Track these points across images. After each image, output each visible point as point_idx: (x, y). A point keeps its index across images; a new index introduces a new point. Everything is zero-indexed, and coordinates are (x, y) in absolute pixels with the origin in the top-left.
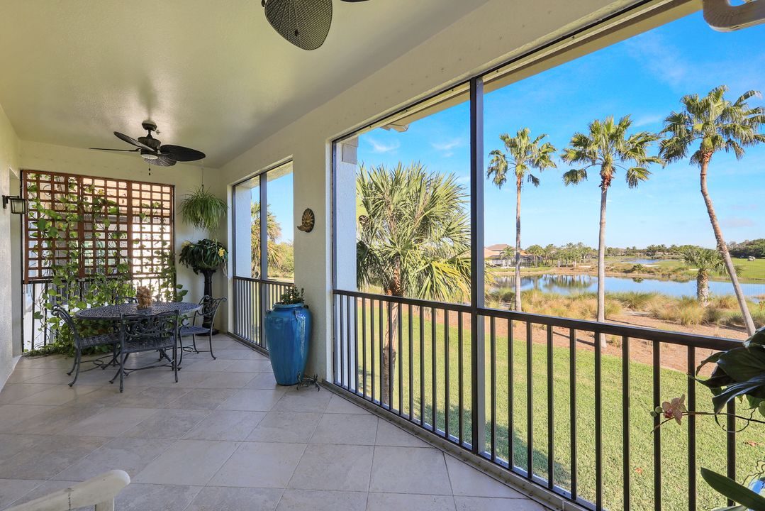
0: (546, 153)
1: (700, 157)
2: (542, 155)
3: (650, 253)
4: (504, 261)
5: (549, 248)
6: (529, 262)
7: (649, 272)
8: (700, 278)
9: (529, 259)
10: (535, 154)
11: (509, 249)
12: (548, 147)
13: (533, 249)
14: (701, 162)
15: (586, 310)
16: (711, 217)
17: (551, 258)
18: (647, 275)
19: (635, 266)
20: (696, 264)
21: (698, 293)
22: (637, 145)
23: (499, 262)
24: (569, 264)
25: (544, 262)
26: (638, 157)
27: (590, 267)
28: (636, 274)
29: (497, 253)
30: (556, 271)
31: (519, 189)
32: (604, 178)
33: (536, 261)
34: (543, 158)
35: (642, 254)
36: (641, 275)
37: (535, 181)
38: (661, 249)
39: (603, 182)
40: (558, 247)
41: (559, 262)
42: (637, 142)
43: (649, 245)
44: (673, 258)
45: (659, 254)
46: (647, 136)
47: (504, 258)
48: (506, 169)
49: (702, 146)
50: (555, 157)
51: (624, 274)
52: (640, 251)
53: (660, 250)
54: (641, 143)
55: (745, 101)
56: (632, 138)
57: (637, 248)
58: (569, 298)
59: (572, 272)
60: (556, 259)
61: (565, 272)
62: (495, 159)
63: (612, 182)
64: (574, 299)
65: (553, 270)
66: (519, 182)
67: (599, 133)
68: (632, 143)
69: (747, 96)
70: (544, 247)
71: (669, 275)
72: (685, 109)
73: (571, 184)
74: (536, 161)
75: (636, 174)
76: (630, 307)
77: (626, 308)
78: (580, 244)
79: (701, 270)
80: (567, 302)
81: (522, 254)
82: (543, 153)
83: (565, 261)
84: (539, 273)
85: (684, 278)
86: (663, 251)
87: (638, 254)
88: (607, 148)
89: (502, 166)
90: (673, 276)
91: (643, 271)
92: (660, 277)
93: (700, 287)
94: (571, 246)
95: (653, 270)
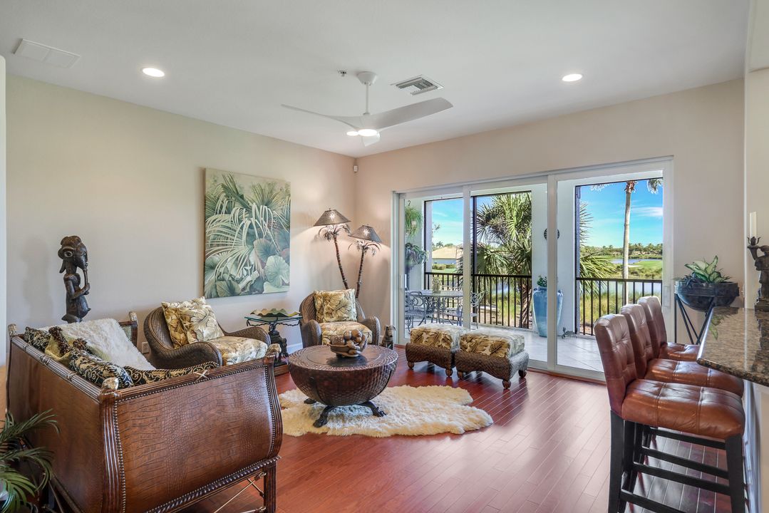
7: (632, 273)
35: (619, 253)
44: (650, 258)
45: (638, 253)
52: (617, 250)
53: (637, 249)
57: (614, 247)
86: (640, 250)
95: (636, 270)
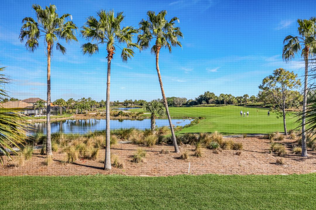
0: (70, 28)
1: (155, 49)
2: (67, 29)
3: (125, 104)
4: (37, 112)
5: (70, 101)
6: (56, 111)
7: (126, 116)
8: (152, 118)
9: (56, 109)
10: (61, 28)
11: (41, 102)
12: (71, 25)
13: (59, 102)
14: (155, 52)
15: (97, 144)
16: (160, 83)
17: (71, 108)
18: (125, 117)
19: (119, 112)
20: (150, 110)
21: (151, 127)
22: (127, 34)
23: (33, 112)
24: (83, 112)
25: (67, 111)
26: (128, 42)
27: (95, 113)
28: (120, 117)
29: (31, 105)
30: (75, 117)
31: (49, 53)
32: (109, 52)
33: (61, 110)
34: (68, 31)
35: (122, 105)
36: (123, 117)
37: (62, 49)
38: (130, 102)
39: (109, 55)
40: (76, 100)
41: (77, 111)
42: (127, 32)
43: (125, 100)
44: (135, 107)
45: (130, 105)
46: (132, 30)
47: (37, 109)
48: (37, 34)
49: (157, 42)
50: (76, 33)
51: (114, 117)
52: (121, 103)
54: (130, 33)
55: (174, 22)
56: (124, 29)
58: (86, 137)
59: (85, 118)
60: (75, 108)
61: (81, 117)
62: (27, 24)
63: (114, 56)
64: (89, 137)
65: (73, 116)
66: (49, 47)
67: (105, 20)
68: (124, 32)
69: (174, 20)
70: (66, 100)
71: (135, 117)
72: (149, 19)
73: (88, 53)
74: (63, 33)
75: (127, 53)
76: (121, 138)
77: (119, 139)
78: (89, 98)
79: (153, 114)
80: (85, 139)
81: (51, 105)
82: (67, 28)
83: (80, 110)
84: (63, 119)
85: (142, 118)
86: (131, 103)
87: (120, 105)
88: (110, 32)
89: (34, 32)
90: (137, 117)
91: (123, 115)
92: (131, 118)
93: (152, 123)
94: (84, 100)
95: (128, 114)
